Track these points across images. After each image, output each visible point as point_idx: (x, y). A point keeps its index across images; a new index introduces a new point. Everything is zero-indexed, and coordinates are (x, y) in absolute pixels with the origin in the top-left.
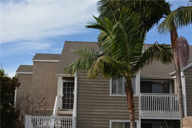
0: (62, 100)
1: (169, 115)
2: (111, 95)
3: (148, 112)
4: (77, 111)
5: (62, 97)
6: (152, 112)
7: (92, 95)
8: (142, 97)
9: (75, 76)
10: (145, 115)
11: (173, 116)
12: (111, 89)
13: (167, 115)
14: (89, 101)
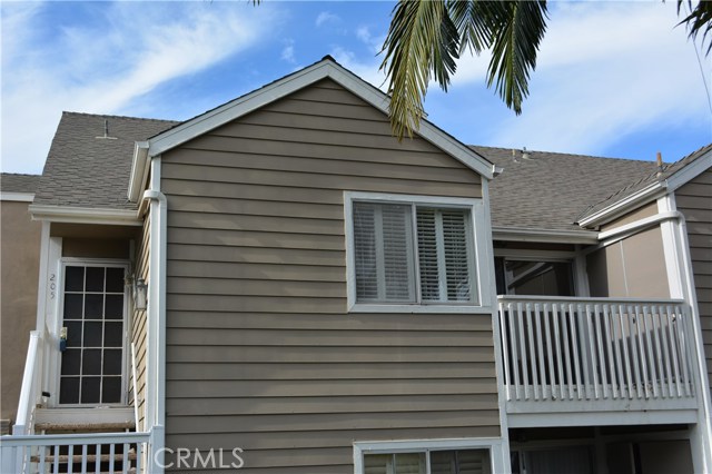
0: (57, 357)
1: (636, 405)
2: (351, 305)
3: (541, 390)
4: (168, 399)
5: (58, 340)
6: (559, 390)
7: (251, 305)
8: (506, 313)
9: (155, 200)
10: (528, 407)
11: (651, 405)
12: (350, 277)
13: (626, 402)
14: (235, 338)
